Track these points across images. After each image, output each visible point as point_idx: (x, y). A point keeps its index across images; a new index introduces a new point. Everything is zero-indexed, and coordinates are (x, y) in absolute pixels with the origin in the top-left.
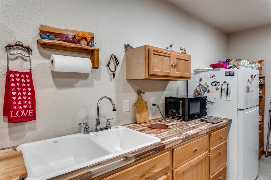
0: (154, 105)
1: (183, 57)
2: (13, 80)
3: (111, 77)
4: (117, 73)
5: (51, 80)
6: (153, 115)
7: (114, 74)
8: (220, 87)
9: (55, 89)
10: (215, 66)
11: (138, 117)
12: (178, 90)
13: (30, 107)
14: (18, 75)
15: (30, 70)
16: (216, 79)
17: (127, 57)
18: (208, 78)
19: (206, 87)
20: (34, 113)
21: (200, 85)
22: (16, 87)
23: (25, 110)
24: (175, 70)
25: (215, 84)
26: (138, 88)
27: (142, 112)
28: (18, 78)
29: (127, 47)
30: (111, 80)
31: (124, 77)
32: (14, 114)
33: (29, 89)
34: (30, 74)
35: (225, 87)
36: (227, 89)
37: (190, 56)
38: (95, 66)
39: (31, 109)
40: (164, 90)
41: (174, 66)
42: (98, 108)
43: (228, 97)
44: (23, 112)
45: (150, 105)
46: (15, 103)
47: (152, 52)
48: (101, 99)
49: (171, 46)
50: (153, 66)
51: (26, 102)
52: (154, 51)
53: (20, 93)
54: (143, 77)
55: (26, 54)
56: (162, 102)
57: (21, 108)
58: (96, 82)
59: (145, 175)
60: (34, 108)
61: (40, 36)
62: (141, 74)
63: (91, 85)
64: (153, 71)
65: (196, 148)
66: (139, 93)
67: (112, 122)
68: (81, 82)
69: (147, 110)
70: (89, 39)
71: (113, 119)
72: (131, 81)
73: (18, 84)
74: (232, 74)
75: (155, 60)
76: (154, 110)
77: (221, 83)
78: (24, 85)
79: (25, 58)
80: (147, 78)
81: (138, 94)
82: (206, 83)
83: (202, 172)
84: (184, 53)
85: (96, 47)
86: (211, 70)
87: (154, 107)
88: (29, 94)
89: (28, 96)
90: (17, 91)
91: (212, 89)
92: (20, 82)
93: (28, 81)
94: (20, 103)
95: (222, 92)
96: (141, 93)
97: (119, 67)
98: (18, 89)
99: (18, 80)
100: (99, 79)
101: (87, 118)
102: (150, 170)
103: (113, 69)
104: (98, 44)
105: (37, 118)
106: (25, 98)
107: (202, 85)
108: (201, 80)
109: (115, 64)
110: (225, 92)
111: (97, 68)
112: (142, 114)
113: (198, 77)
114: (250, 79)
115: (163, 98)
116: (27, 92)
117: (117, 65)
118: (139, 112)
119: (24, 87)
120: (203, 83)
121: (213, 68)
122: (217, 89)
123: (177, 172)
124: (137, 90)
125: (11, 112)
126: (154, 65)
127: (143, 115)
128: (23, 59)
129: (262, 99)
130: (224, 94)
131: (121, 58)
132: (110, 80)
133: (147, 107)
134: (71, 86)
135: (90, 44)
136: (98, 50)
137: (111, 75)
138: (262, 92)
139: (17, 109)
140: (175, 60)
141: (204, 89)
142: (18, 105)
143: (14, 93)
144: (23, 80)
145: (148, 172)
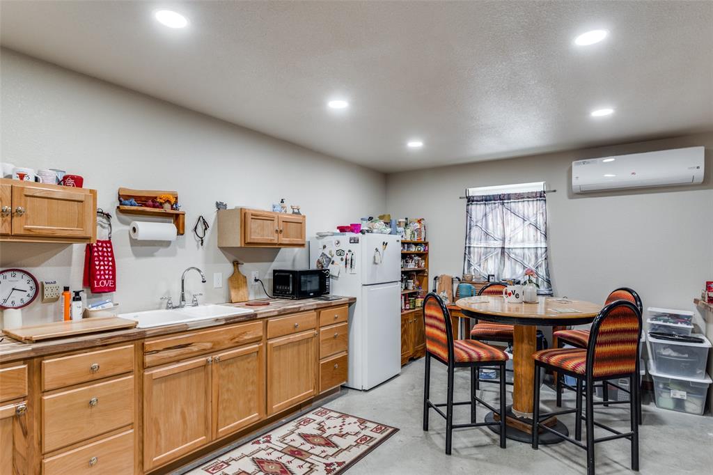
0: (256, 280)
1: (295, 218)
2: (96, 249)
3: (198, 245)
4: (205, 239)
5: (129, 248)
6: (256, 294)
7: (202, 241)
8: (344, 257)
9: (133, 258)
10: (342, 229)
11: (233, 294)
12: (294, 261)
13: (111, 277)
14: (100, 244)
15: (110, 238)
16: (341, 247)
17: (219, 219)
18: (332, 245)
19: (330, 257)
20: (114, 284)
21: (323, 254)
22: (99, 256)
23: (107, 280)
24: (281, 236)
25: (340, 253)
26: (234, 258)
27: (238, 288)
28: (100, 247)
29: (219, 206)
30: (198, 247)
31: (215, 243)
32: (98, 284)
33: (110, 259)
34: (109, 242)
35: (349, 257)
36: (352, 260)
37: (304, 217)
38: (180, 232)
39: (112, 279)
40: (272, 261)
41: (279, 232)
42: (183, 281)
43: (353, 269)
44: (105, 282)
45: (251, 280)
46: (98, 273)
47: (249, 217)
48: (188, 270)
49: (282, 202)
50: (251, 232)
51: (107, 272)
52: (252, 215)
53: (102, 263)
54: (239, 246)
55: (105, 221)
56: (268, 277)
57: (103, 277)
58: (179, 251)
59: (234, 338)
60: (114, 278)
61: (120, 201)
62: (236, 241)
63: (174, 254)
64: (251, 239)
65: (296, 324)
66: (236, 264)
67: (199, 298)
68: (162, 250)
69: (246, 285)
70: (173, 201)
71: (201, 294)
72: (225, 250)
73: (100, 253)
74: (356, 241)
75: (253, 225)
76: (257, 287)
77: (346, 252)
78: (106, 254)
79: (103, 225)
80: (243, 246)
81: (234, 265)
82: (330, 252)
83: (307, 354)
84: (296, 213)
85: (181, 210)
86: (338, 234)
87: (257, 283)
88: (110, 264)
89: (109, 266)
90: (100, 261)
91: (337, 259)
92: (102, 251)
93: (109, 250)
94: (102, 272)
95: (346, 264)
96: (238, 264)
97: (208, 232)
98: (101, 258)
99: (100, 249)
100: (183, 247)
101: (168, 292)
102: (240, 334)
103: (201, 234)
104: (183, 207)
105: (117, 289)
106: (106, 267)
107: (325, 255)
108: (324, 247)
109: (204, 228)
110: (349, 263)
111: (182, 234)
112: (239, 290)
113: (321, 242)
114: (381, 248)
115: (270, 271)
116: (109, 261)
117: (206, 229)
118: (235, 288)
119: (106, 256)
120: (326, 252)
121: (341, 232)
122: (342, 259)
123: (272, 344)
124: (232, 261)
125: (95, 282)
126: (252, 230)
127: (241, 292)
128: (101, 226)
129: (426, 274)
130: (349, 266)
131: (211, 221)
132: (196, 248)
133: (246, 282)
134: (151, 255)
135: (174, 206)
136: (184, 214)
137: (198, 242)
138: (425, 265)
139: (100, 279)
140: (281, 223)
141: (327, 259)
142: (101, 275)
143: (97, 263)
144: (105, 249)
145: (238, 337)
